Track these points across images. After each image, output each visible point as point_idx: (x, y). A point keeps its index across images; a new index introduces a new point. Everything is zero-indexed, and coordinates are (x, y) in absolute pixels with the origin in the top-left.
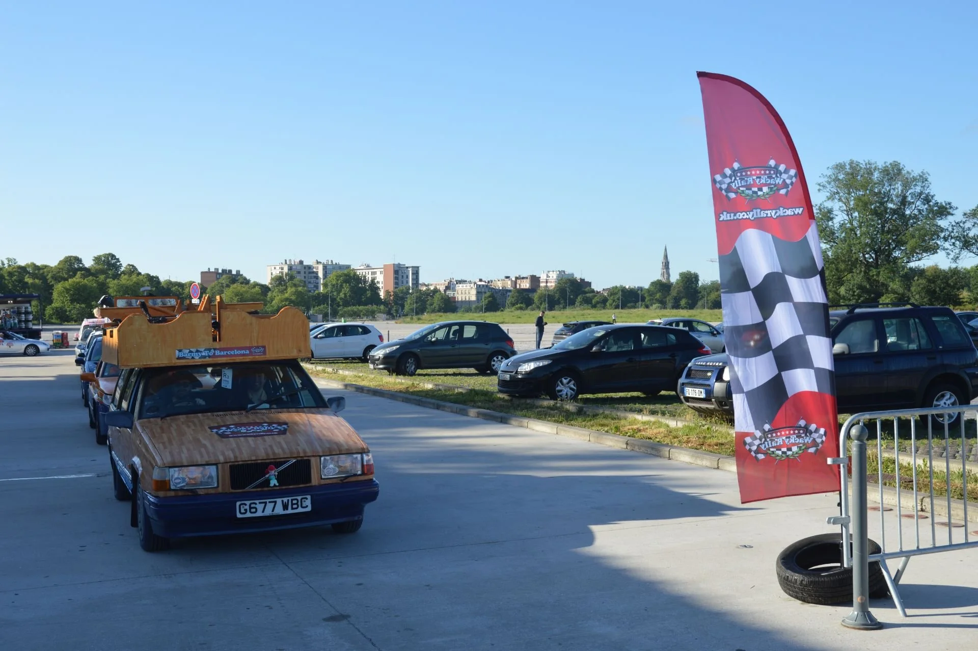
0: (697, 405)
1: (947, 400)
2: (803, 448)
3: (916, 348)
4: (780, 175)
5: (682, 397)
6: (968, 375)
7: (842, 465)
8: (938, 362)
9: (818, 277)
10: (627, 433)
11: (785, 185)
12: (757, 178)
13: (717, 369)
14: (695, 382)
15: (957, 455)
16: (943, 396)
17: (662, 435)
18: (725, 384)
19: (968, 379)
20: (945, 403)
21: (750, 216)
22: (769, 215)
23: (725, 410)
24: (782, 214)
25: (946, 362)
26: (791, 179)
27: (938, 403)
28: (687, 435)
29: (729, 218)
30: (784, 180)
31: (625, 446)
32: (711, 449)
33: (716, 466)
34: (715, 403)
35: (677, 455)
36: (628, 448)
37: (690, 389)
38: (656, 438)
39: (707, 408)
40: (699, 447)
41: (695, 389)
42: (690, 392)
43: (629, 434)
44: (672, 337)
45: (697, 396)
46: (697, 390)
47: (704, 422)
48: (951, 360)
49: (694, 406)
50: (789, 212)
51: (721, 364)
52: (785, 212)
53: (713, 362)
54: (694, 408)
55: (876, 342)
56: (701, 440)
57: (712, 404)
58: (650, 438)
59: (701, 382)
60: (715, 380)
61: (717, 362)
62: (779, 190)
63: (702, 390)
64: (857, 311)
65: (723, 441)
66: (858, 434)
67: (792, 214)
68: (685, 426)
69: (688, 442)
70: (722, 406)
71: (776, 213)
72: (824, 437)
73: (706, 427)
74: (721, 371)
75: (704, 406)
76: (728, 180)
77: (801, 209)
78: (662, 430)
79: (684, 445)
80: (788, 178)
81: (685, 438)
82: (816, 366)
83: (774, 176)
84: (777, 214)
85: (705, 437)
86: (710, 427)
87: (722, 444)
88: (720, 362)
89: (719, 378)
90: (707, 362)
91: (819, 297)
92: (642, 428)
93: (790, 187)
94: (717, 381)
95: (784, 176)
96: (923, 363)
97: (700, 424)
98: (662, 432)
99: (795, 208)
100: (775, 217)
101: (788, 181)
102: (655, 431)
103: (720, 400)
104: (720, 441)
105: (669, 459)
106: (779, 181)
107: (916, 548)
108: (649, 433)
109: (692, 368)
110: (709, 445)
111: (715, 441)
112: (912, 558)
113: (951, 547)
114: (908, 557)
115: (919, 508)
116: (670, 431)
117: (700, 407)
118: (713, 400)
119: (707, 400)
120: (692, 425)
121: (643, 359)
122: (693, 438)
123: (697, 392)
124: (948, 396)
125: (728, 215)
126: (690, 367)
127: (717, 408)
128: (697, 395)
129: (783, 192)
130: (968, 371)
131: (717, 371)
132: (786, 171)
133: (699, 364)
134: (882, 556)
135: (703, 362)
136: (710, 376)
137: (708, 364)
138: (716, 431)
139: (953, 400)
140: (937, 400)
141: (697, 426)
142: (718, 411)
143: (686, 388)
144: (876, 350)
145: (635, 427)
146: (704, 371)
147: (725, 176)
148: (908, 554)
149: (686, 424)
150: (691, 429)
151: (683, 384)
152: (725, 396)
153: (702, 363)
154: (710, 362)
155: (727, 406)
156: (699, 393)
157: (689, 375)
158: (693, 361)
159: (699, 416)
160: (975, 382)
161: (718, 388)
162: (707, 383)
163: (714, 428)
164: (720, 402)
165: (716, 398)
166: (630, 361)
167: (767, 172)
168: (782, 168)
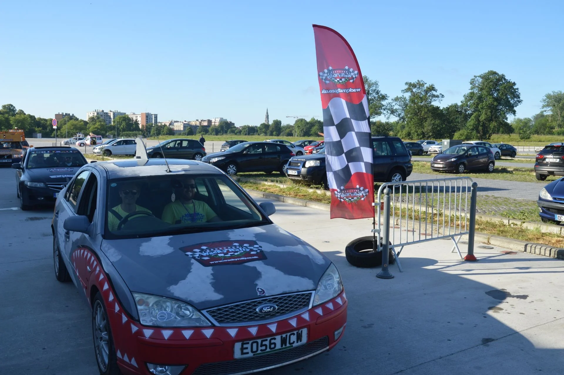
0: (293, 178)
3: (386, 155)
5: (287, 174)
6: (406, 166)
7: (378, 206)
8: (395, 160)
9: (367, 121)
11: (352, 78)
14: (292, 167)
15: (404, 200)
16: (396, 175)
17: (278, 191)
18: (306, 169)
19: (406, 168)
20: (397, 178)
21: (337, 92)
22: (345, 92)
23: (306, 181)
25: (398, 161)
28: (289, 191)
29: (326, 92)
30: (352, 76)
31: (263, 196)
32: (300, 197)
33: (305, 205)
34: (301, 177)
35: (287, 200)
37: (291, 171)
38: (275, 192)
39: (298, 179)
40: (295, 196)
42: (290, 172)
43: (263, 191)
44: (279, 148)
45: (294, 174)
46: (294, 171)
47: (296, 186)
48: (400, 160)
51: (304, 160)
53: (301, 159)
54: (292, 180)
56: (296, 194)
58: (273, 193)
59: (296, 168)
62: (350, 80)
63: (296, 171)
65: (306, 194)
66: (387, 192)
68: (287, 187)
69: (290, 194)
70: (305, 178)
73: (297, 188)
74: (305, 163)
75: (296, 178)
76: (326, 75)
77: (360, 89)
78: (277, 189)
79: (289, 196)
80: (354, 75)
81: (288, 193)
82: (365, 161)
83: (347, 74)
85: (297, 192)
87: (305, 195)
89: (304, 166)
90: (298, 159)
91: (367, 130)
92: (268, 188)
93: (355, 79)
94: (302, 167)
95: (352, 74)
96: (389, 161)
97: (294, 186)
102: (274, 189)
104: (304, 194)
105: (283, 202)
106: (350, 76)
107: (406, 242)
108: (272, 190)
110: (300, 196)
111: (302, 194)
112: (405, 247)
113: (420, 241)
114: (403, 246)
115: (395, 224)
116: (281, 189)
118: (301, 176)
119: (298, 176)
120: (290, 187)
121: (266, 157)
122: (292, 193)
124: (398, 175)
125: (325, 91)
126: (290, 161)
127: (302, 179)
130: (406, 165)
131: (303, 163)
132: (353, 72)
133: (295, 160)
134: (393, 246)
136: (300, 165)
138: (302, 190)
139: (400, 177)
140: (394, 177)
141: (293, 188)
142: (303, 181)
143: (289, 170)
145: (265, 187)
146: (297, 163)
147: (324, 73)
148: (402, 245)
150: (291, 189)
151: (287, 169)
152: (306, 174)
156: (294, 173)
157: (290, 165)
158: (291, 158)
159: (294, 183)
160: (409, 170)
161: (303, 170)
162: (298, 168)
163: (301, 188)
164: (304, 177)
165: (302, 175)
166: (260, 158)
167: (344, 72)
168: (351, 70)
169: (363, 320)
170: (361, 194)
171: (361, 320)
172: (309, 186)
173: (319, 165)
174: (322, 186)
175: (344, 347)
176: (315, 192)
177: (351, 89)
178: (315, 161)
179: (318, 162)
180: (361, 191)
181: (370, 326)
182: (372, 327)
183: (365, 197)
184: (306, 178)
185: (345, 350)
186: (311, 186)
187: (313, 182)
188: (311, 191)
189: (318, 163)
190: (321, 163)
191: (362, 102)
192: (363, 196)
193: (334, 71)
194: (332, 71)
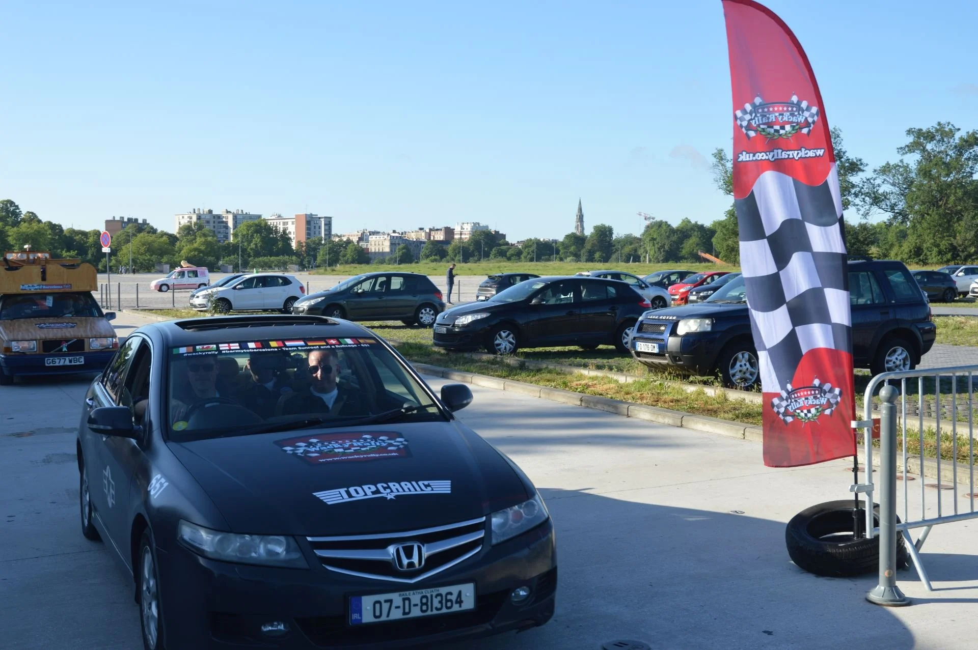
0: (649, 360)
1: (898, 356)
2: (820, 409)
3: (869, 302)
4: (803, 113)
5: (633, 352)
6: (919, 329)
7: (865, 429)
8: (891, 316)
9: (837, 226)
10: (577, 389)
11: (807, 124)
12: (780, 115)
13: (671, 323)
14: (646, 336)
16: (895, 351)
17: (613, 391)
18: (680, 339)
19: (919, 334)
20: (897, 359)
21: (770, 157)
23: (680, 366)
24: (804, 156)
25: (898, 317)
26: (813, 117)
27: (890, 359)
28: (639, 391)
29: (747, 159)
31: (579, 403)
32: (666, 405)
33: (680, 424)
34: (669, 358)
35: (636, 412)
36: (583, 404)
37: (642, 344)
38: (607, 394)
39: (660, 363)
40: (654, 403)
41: (647, 344)
42: (642, 347)
43: (579, 390)
44: (612, 290)
45: (650, 351)
46: (650, 344)
47: (655, 378)
48: (904, 315)
49: (646, 362)
50: (811, 154)
51: (674, 318)
52: (807, 154)
53: (667, 316)
54: (645, 363)
56: (655, 397)
57: (666, 359)
58: (601, 394)
59: (654, 336)
60: (668, 335)
61: (670, 316)
62: (801, 128)
63: (655, 345)
65: (680, 397)
66: (888, 395)
67: (814, 155)
68: (635, 382)
69: (642, 398)
70: (676, 361)
71: (798, 154)
72: (839, 397)
73: (658, 383)
74: (675, 325)
75: (656, 361)
76: (748, 117)
77: (823, 150)
78: (612, 385)
79: (639, 402)
81: (639, 394)
82: (832, 321)
83: (796, 113)
84: (799, 156)
85: (658, 393)
86: (662, 382)
87: (678, 401)
88: (673, 316)
89: (673, 333)
90: (659, 316)
91: (838, 247)
92: (590, 384)
93: (812, 125)
94: (671, 335)
96: (876, 318)
97: (652, 380)
98: (612, 388)
99: (817, 149)
100: (797, 159)
101: (810, 120)
102: (605, 387)
103: (675, 355)
104: (675, 398)
105: (628, 416)
106: (802, 119)
107: (937, 517)
108: (599, 388)
109: (644, 322)
110: (665, 402)
111: (670, 397)
112: (934, 527)
114: (930, 526)
116: (621, 387)
117: (652, 362)
118: (667, 355)
119: (660, 355)
120: (642, 380)
121: (583, 312)
122: (647, 394)
123: (650, 346)
124: (899, 351)
125: (748, 155)
126: (642, 321)
127: (671, 363)
128: (650, 349)
129: (805, 131)
130: (920, 326)
131: (672, 325)
132: (808, 109)
133: (651, 317)
134: (903, 525)
135: (656, 316)
136: (664, 331)
137: (661, 318)
138: (669, 387)
139: (904, 356)
140: (889, 355)
141: (648, 382)
142: (671, 366)
143: (638, 343)
145: (583, 382)
146: (656, 325)
147: (745, 112)
148: (930, 523)
149: (636, 379)
150: (643, 385)
151: (635, 338)
152: (679, 350)
153: (654, 317)
154: (663, 316)
155: (681, 361)
157: (640, 330)
158: (644, 314)
159: (650, 371)
160: (927, 337)
161: (673, 342)
162: (661, 337)
163: (668, 383)
164: (674, 357)
165: (671, 353)
166: (571, 314)
167: (790, 109)
168: (804, 104)
172: (686, 377)
173: (709, 329)
174: (716, 379)
176: (699, 393)
178: (699, 320)
179: (707, 321)
184: (680, 360)
186: (691, 378)
187: (695, 371)
188: (691, 389)
189: (706, 325)
190: (713, 325)
191: (826, 181)
192: (829, 405)
193: (768, 108)
194: (763, 109)
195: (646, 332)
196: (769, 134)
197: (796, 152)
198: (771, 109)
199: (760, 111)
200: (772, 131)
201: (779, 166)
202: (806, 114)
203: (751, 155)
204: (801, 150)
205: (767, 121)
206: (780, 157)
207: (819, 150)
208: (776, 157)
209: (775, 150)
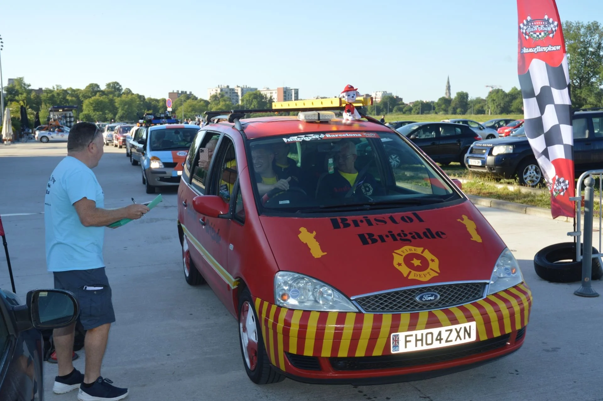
0: (476, 170)
4: (550, 25)
5: (467, 165)
9: (567, 89)
11: (552, 32)
12: (538, 26)
14: (475, 156)
18: (494, 157)
21: (535, 50)
22: (544, 50)
23: (493, 173)
24: (550, 50)
26: (555, 27)
28: (470, 188)
34: (487, 169)
37: (472, 160)
39: (482, 172)
40: (478, 194)
41: (475, 160)
42: (472, 162)
44: (459, 130)
45: (477, 165)
47: (480, 180)
50: (554, 48)
51: (491, 145)
52: (552, 49)
53: (487, 144)
54: (474, 173)
55: (587, 132)
56: (479, 191)
57: (486, 169)
59: (479, 156)
60: (487, 155)
61: (489, 144)
62: (549, 34)
64: (576, 113)
66: (589, 183)
67: (555, 49)
68: (468, 183)
69: (471, 192)
70: (491, 170)
72: (568, 185)
73: (481, 183)
74: (491, 149)
75: (480, 170)
76: (525, 28)
77: (560, 47)
82: (564, 143)
83: (547, 26)
84: (548, 50)
85: (480, 189)
86: (484, 183)
87: (492, 193)
88: (490, 144)
89: (490, 154)
90: (483, 144)
91: (568, 101)
93: (555, 32)
97: (478, 181)
99: (557, 46)
101: (554, 29)
103: (491, 167)
104: (490, 191)
109: (473, 148)
110: (484, 194)
111: (487, 191)
117: (478, 171)
118: (486, 167)
119: (483, 167)
120: (472, 181)
121: (441, 143)
122: (474, 189)
123: (476, 162)
126: (472, 148)
127: (488, 172)
129: (551, 35)
131: (489, 149)
132: (553, 23)
133: (478, 145)
134: (599, 255)
135: (480, 144)
136: (485, 153)
137: (483, 145)
138: (487, 185)
141: (475, 183)
142: (489, 173)
143: (470, 160)
144: (587, 136)
146: (481, 149)
147: (524, 25)
149: (469, 181)
150: (472, 184)
151: (468, 157)
152: (493, 164)
153: (479, 145)
154: (485, 144)
156: (478, 162)
157: (471, 152)
158: (474, 143)
159: (477, 176)
161: (490, 160)
162: (483, 156)
163: (486, 184)
164: (490, 168)
165: (488, 166)
166: (433, 144)
167: (544, 23)
168: (551, 20)
169: (546, 343)
170: (560, 188)
171: (543, 343)
172: (498, 180)
173: (511, 151)
174: (515, 180)
175: (517, 371)
176: (505, 189)
177: (550, 46)
178: (505, 146)
179: (511, 147)
180: (560, 183)
181: (555, 350)
182: (557, 351)
183: (565, 190)
184: (494, 170)
185: (517, 374)
186: (502, 181)
187: (503, 176)
188: (500, 186)
189: (510, 149)
190: (514, 149)
191: (561, 64)
192: (563, 190)
193: (534, 23)
194: (531, 23)
195: (474, 153)
196: (534, 37)
197: (546, 48)
198: (535, 23)
199: (530, 24)
200: (535, 35)
201: (539, 56)
202: (552, 26)
203: (528, 49)
204: (549, 47)
205: (533, 30)
206: (539, 51)
207: (558, 47)
208: (537, 51)
209: (537, 47)
